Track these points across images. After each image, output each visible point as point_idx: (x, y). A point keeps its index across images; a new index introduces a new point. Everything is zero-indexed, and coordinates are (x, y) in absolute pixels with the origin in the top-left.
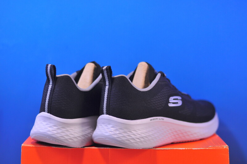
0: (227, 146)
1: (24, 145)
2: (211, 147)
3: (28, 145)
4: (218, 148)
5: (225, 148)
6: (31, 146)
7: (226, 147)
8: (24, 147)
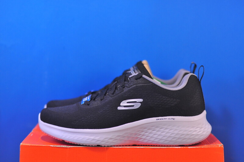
2: (206, 146)
3: (27, 144)
4: (213, 147)
7: (221, 145)
8: (22, 145)
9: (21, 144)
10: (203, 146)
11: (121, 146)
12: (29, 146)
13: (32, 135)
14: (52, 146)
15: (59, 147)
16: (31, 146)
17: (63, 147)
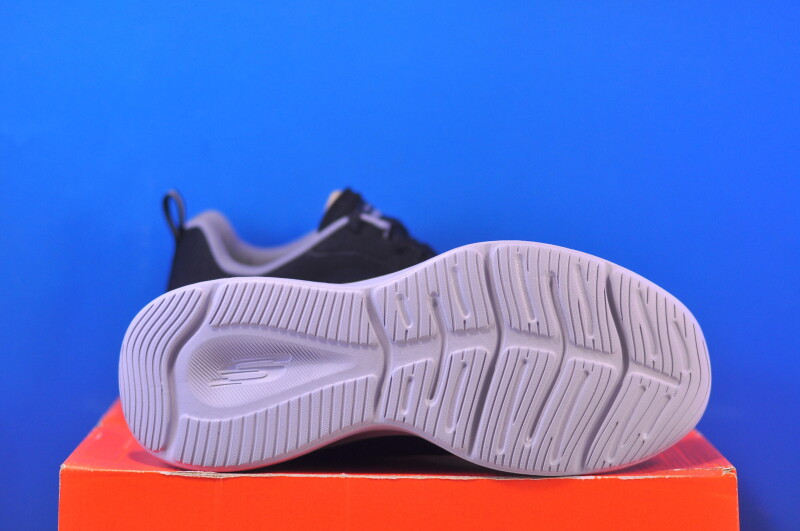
0: (732, 467)
1: (69, 467)
2: (679, 473)
3: (82, 468)
4: (703, 476)
5: (724, 473)
6: (92, 470)
7: (728, 470)
8: (67, 471)
9: (64, 466)
10: (667, 474)
12: (88, 474)
13: (99, 436)
14: (167, 473)
16: (96, 474)
17: (202, 478)
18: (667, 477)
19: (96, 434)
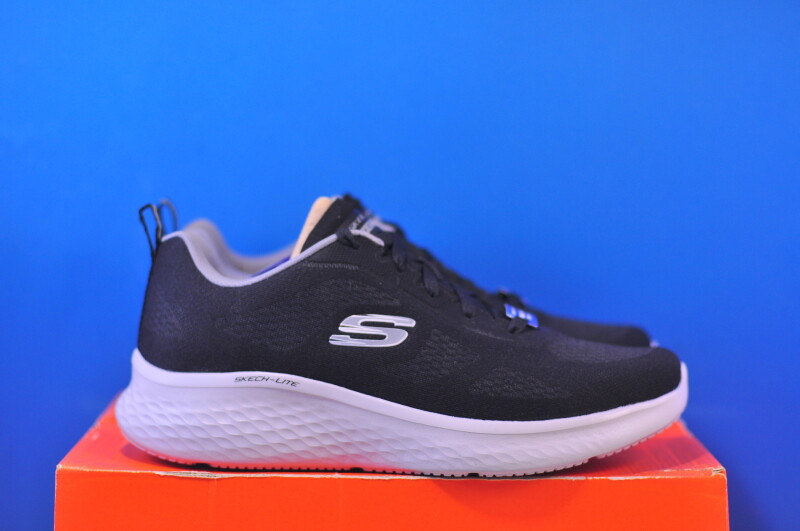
0: (722, 468)
1: (65, 467)
2: (668, 474)
3: (78, 468)
4: (693, 477)
5: (714, 474)
6: (88, 470)
7: (718, 471)
8: (63, 472)
9: (60, 467)
10: (657, 475)
11: (389, 474)
12: (83, 474)
13: (95, 437)
14: (162, 473)
15: (185, 475)
16: (92, 474)
17: (196, 479)
18: (657, 477)
19: (93, 434)
